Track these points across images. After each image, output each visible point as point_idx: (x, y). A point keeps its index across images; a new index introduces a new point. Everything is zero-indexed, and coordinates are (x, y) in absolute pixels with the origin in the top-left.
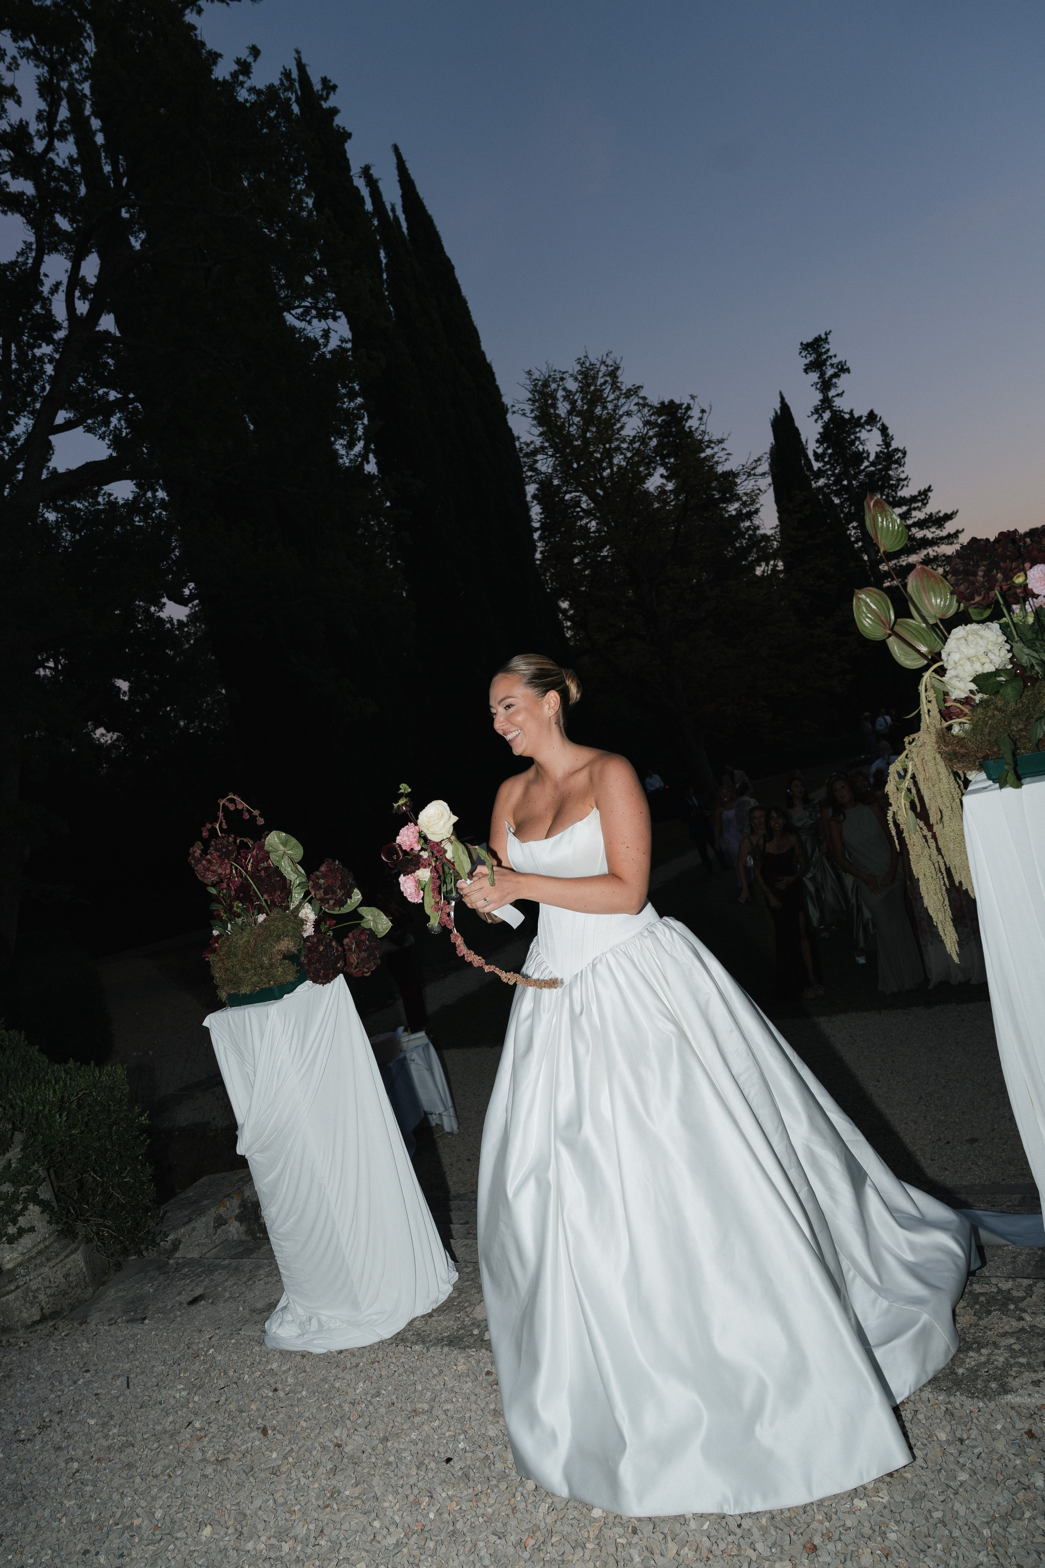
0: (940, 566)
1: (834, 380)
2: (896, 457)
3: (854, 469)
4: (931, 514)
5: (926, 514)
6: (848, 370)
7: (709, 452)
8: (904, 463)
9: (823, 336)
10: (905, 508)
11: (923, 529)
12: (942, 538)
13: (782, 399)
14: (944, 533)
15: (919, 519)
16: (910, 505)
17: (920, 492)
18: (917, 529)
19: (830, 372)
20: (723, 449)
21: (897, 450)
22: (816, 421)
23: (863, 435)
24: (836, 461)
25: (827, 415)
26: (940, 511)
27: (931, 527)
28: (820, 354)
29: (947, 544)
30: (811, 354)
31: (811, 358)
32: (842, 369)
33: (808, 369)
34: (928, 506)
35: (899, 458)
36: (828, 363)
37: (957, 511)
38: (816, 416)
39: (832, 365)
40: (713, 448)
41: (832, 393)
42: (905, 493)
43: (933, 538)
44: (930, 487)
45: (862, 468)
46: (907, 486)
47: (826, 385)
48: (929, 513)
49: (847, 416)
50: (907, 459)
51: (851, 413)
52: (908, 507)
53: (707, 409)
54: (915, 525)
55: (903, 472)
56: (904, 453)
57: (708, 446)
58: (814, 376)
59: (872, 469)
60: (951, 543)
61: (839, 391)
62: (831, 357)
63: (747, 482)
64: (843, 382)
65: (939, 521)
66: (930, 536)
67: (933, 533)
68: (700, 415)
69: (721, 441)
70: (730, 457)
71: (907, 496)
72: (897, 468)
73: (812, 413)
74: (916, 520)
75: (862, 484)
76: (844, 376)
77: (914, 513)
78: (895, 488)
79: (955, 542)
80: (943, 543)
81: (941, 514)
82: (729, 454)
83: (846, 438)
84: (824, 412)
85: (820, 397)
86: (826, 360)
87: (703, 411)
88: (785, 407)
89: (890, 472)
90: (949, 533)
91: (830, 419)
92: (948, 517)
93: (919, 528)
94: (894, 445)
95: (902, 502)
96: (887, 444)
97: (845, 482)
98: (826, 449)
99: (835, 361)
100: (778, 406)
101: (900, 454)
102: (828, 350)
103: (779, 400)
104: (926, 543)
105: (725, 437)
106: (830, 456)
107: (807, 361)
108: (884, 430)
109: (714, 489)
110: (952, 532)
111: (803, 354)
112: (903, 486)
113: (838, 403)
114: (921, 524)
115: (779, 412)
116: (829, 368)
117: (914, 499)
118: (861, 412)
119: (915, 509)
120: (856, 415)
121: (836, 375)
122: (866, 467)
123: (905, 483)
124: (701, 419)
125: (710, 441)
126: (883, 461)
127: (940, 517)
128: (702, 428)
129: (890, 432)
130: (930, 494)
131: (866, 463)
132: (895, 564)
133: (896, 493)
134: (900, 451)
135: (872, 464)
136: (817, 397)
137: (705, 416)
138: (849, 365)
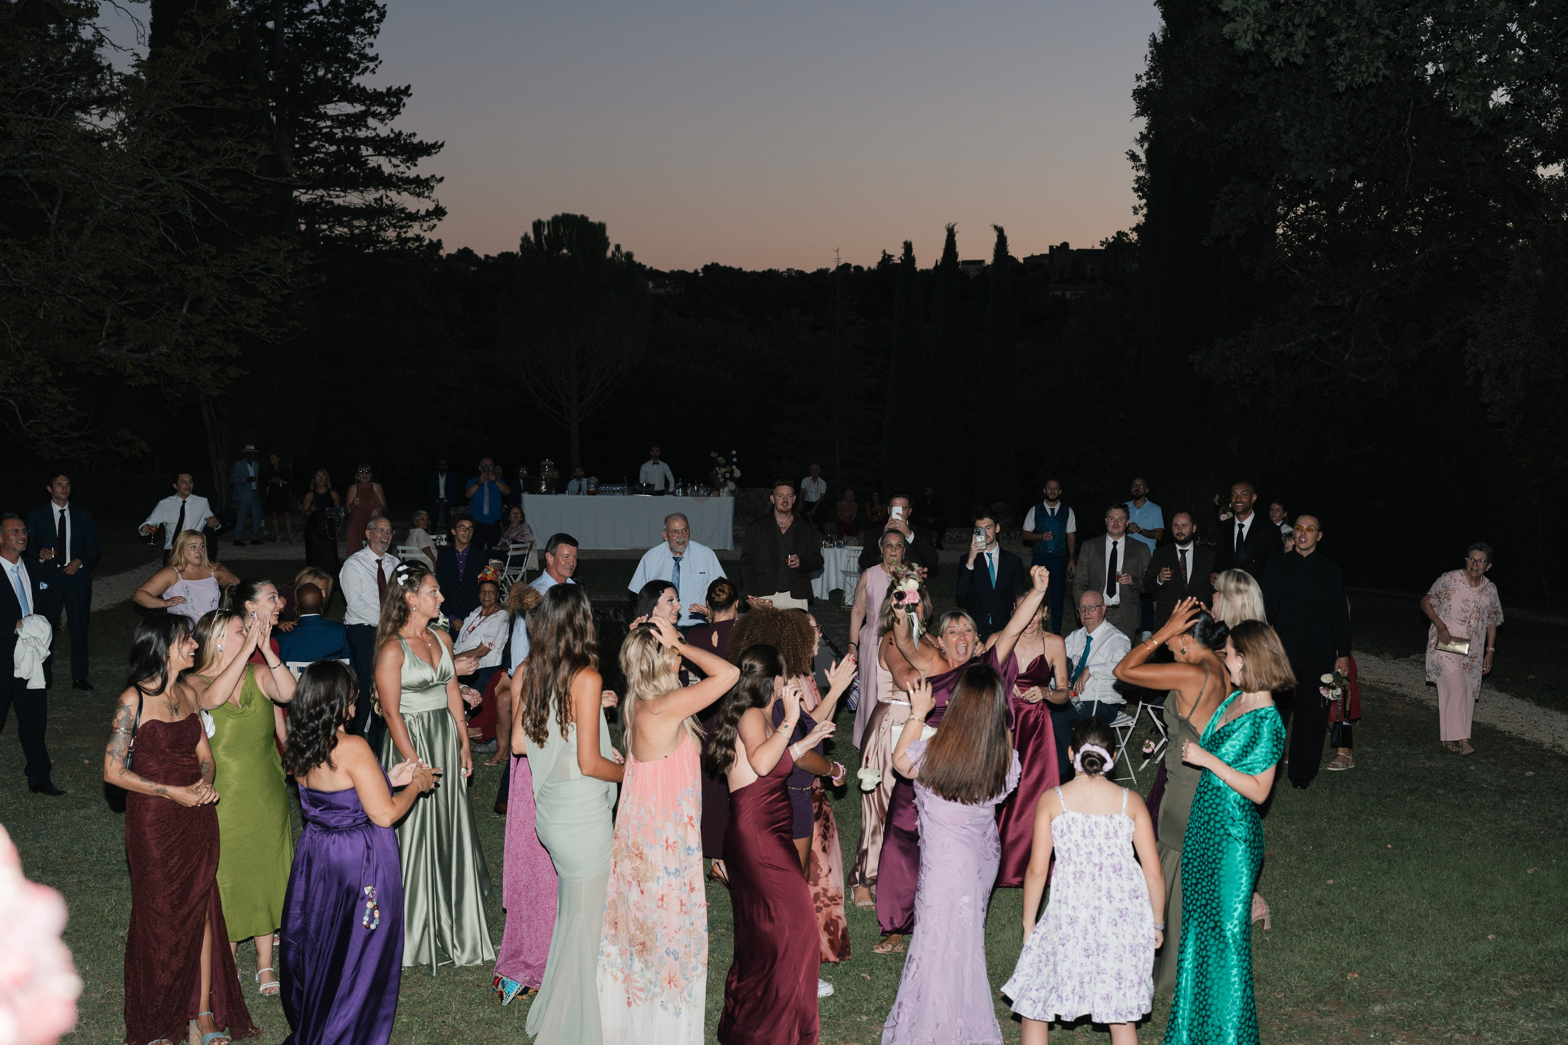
0: (394, 226)
2: (367, 15)
3: (289, 7)
4: (400, 133)
5: (392, 130)
8: (378, 32)
10: (359, 108)
11: (380, 154)
12: (408, 181)
14: (412, 173)
15: (378, 135)
16: (368, 107)
17: (389, 89)
18: (371, 151)
26: (414, 134)
27: (395, 155)
29: (411, 194)
34: (397, 117)
35: (372, 18)
37: (442, 145)
42: (367, 81)
43: (390, 175)
44: (408, 88)
45: (306, 10)
46: (373, 71)
48: (397, 131)
50: (383, 26)
52: (363, 108)
54: (367, 141)
55: (371, 45)
56: (382, 15)
59: (321, 18)
60: (419, 195)
65: (413, 150)
66: (387, 169)
67: (395, 166)
71: (370, 88)
72: (363, 34)
74: (371, 134)
75: (298, 37)
77: (371, 122)
78: (353, 67)
79: (426, 194)
80: (405, 190)
81: (415, 140)
89: (351, 38)
90: (418, 176)
92: (426, 149)
93: (374, 150)
95: (357, 95)
97: (270, 25)
101: (374, 13)
104: (377, 179)
110: (423, 177)
112: (367, 68)
114: (381, 145)
117: (377, 98)
119: (374, 115)
122: (313, 12)
123: (372, 65)
126: (343, 14)
127: (411, 143)
130: (405, 99)
132: (322, 196)
133: (351, 77)
134: (376, 7)
135: (323, 11)
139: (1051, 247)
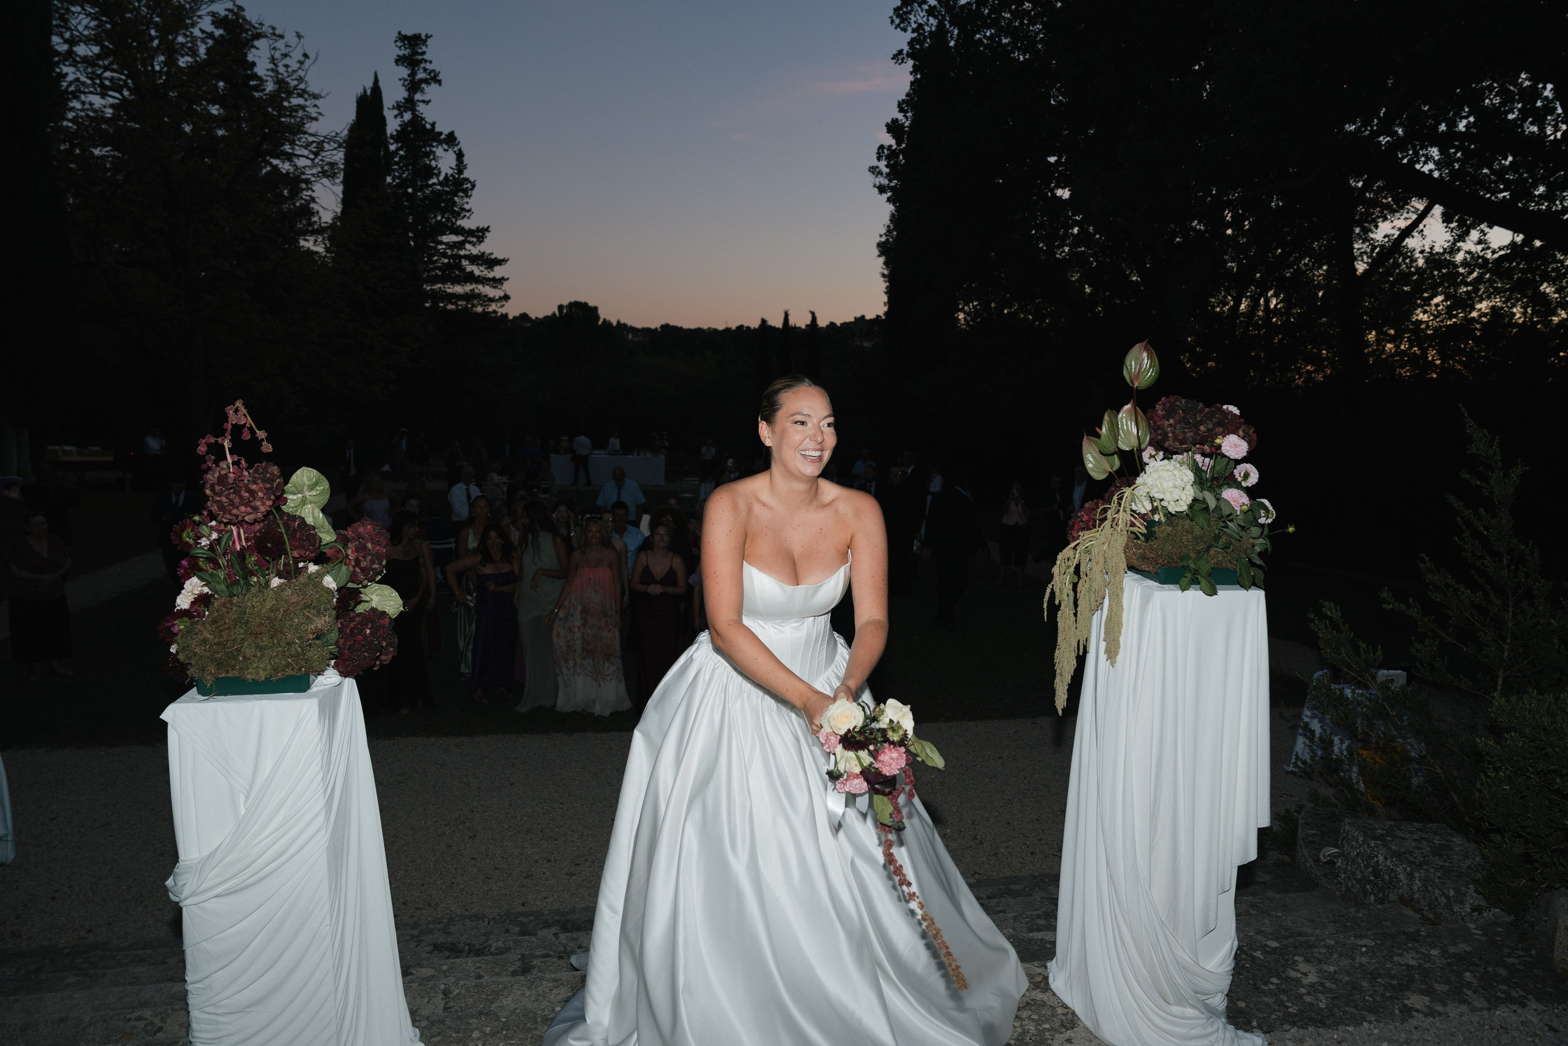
0: (481, 305)
1: (424, 85)
2: (465, 186)
3: (421, 181)
4: (484, 253)
5: (480, 251)
6: (439, 82)
7: (296, 101)
8: (471, 196)
9: (423, 37)
10: (460, 238)
11: (473, 264)
12: (489, 280)
13: (376, 81)
14: (491, 275)
15: (471, 254)
16: (466, 237)
17: (478, 228)
18: (467, 262)
19: (421, 75)
20: (315, 106)
21: (467, 180)
22: (396, 117)
23: (439, 151)
24: (406, 166)
25: (407, 116)
26: (492, 254)
27: (481, 265)
28: (416, 53)
29: (491, 287)
30: (406, 48)
31: (407, 52)
32: (434, 78)
33: (399, 61)
34: (482, 244)
35: (467, 188)
36: (422, 65)
37: (508, 260)
38: (396, 112)
39: (425, 69)
40: (306, 100)
41: (418, 96)
42: (465, 223)
43: (479, 276)
44: (488, 227)
45: (430, 182)
46: (469, 218)
47: (414, 86)
48: (482, 251)
49: (428, 126)
50: (474, 192)
51: (433, 125)
52: (463, 238)
53: (312, 56)
54: (466, 257)
55: (467, 203)
56: (473, 186)
57: (300, 95)
58: (404, 72)
59: (439, 187)
60: (495, 287)
61: (426, 98)
62: (426, 61)
63: (334, 152)
64: (431, 90)
65: (492, 262)
66: (477, 272)
67: (482, 271)
68: (302, 59)
69: (316, 97)
70: (320, 117)
71: (467, 227)
72: (462, 197)
73: (394, 108)
74: (467, 253)
75: (425, 198)
76: (434, 86)
77: (468, 246)
78: (457, 215)
79: (499, 287)
80: (487, 284)
81: (493, 257)
82: (320, 114)
83: (421, 147)
84: (406, 112)
85: (406, 95)
86: (421, 61)
87: (306, 56)
88: (376, 89)
89: (456, 199)
90: (494, 277)
91: (410, 121)
92: (499, 262)
93: (470, 262)
94: (466, 174)
95: (459, 231)
96: (460, 172)
97: (410, 190)
98: (398, 149)
99: (429, 66)
100: (369, 84)
101: (469, 185)
102: (424, 53)
103: (373, 80)
104: (471, 278)
105: (323, 94)
106: (401, 157)
107: (401, 53)
108: (460, 155)
110: (497, 277)
111: (399, 44)
112: (465, 216)
113: (421, 108)
114: (474, 259)
115: (369, 92)
116: (421, 70)
117: (471, 233)
118: (443, 128)
119: (470, 242)
120: (438, 129)
121: (426, 81)
122: (434, 184)
123: (468, 214)
124: (301, 63)
125: (304, 91)
126: (451, 185)
127: (490, 259)
128: (301, 73)
129: (466, 160)
130: (487, 234)
131: (434, 180)
132: (440, 288)
133: (456, 221)
134: (470, 182)
135: (440, 183)
136: (402, 94)
137: (308, 62)
138: (441, 77)
139: (855, 318)
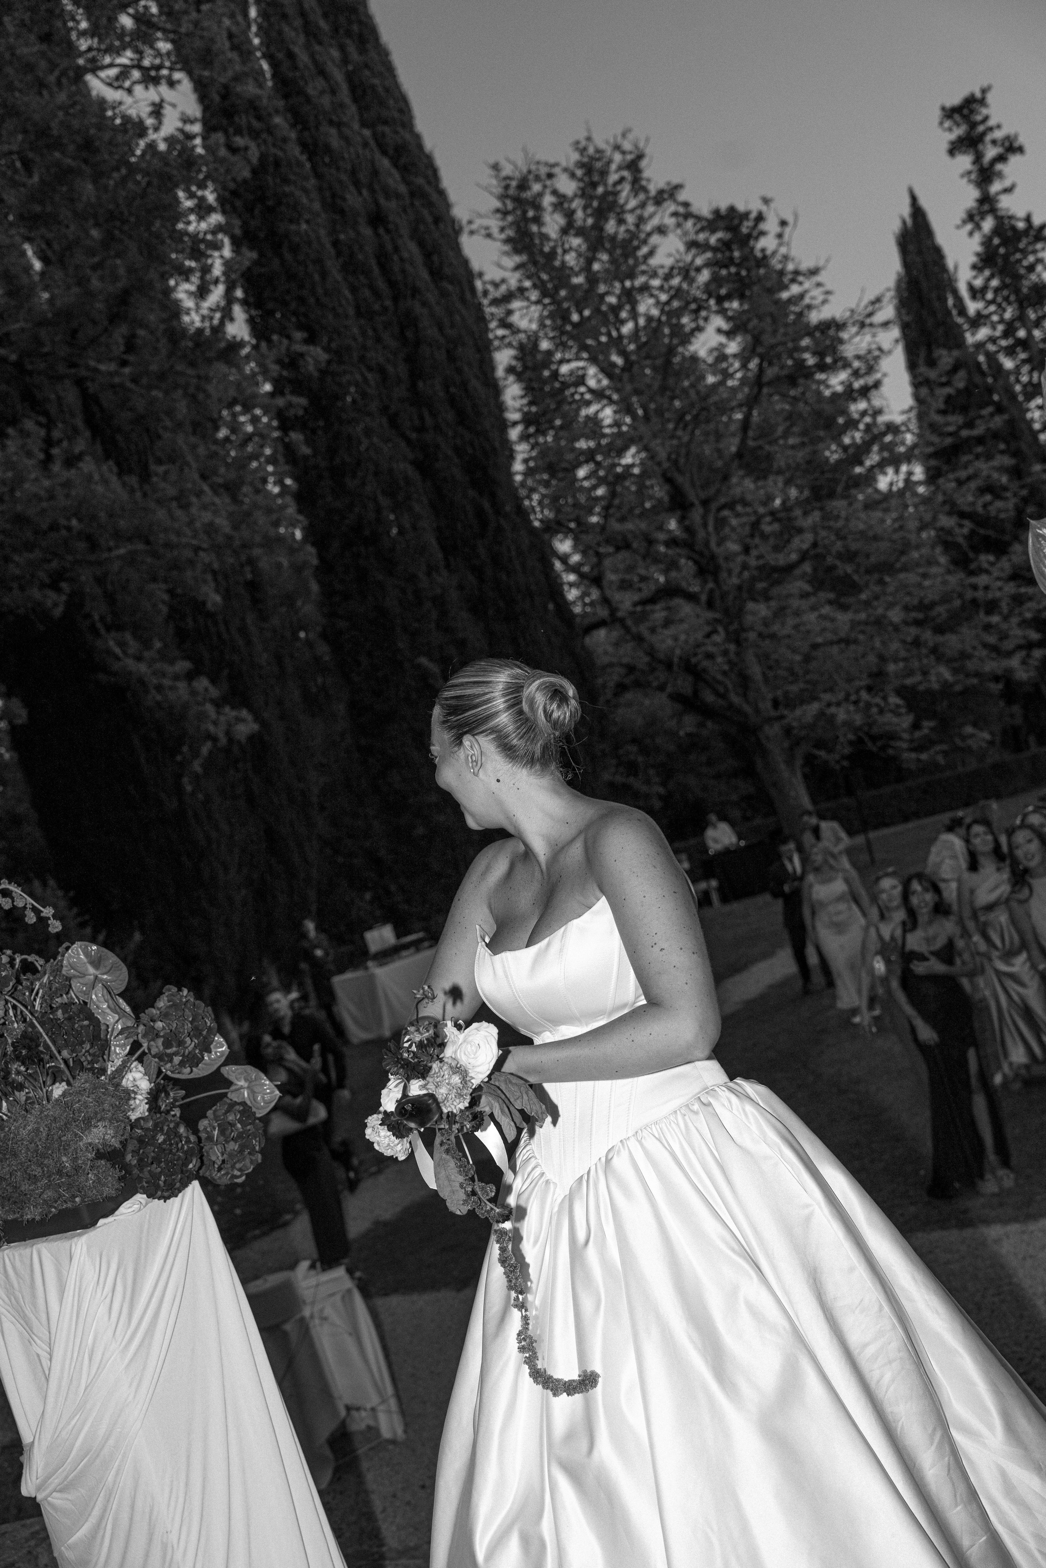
1: (999, 167)
6: (1020, 150)
7: (795, 289)
9: (978, 95)
13: (914, 199)
19: (991, 153)
20: (819, 285)
22: (971, 234)
24: (1006, 299)
25: (988, 224)
28: (973, 125)
30: (958, 125)
31: (959, 131)
32: (1011, 147)
33: (954, 149)
36: (988, 138)
38: (969, 227)
39: (994, 142)
40: (801, 283)
41: (995, 187)
47: (984, 175)
49: (1021, 225)
51: (1028, 219)
53: (790, 219)
57: (793, 281)
58: (965, 161)
61: (1007, 183)
62: (991, 129)
63: (857, 339)
64: (1012, 168)
68: (779, 229)
69: (814, 272)
70: (831, 297)
73: (964, 222)
76: (1015, 160)
82: (828, 293)
83: (1019, 261)
84: (983, 219)
85: (977, 194)
86: (984, 134)
87: (783, 223)
88: (918, 213)
91: (994, 231)
97: (1021, 334)
98: (988, 280)
99: (998, 134)
100: (906, 210)
102: (986, 118)
103: (907, 201)
105: (821, 263)
106: (997, 291)
107: (953, 136)
109: (806, 349)
111: (947, 124)
113: (1005, 203)
115: (909, 222)
116: (989, 146)
120: (1037, 222)
121: (1001, 158)
124: (780, 236)
125: (797, 273)
128: (783, 250)
136: (970, 195)
137: (788, 230)
138: (1022, 140)
